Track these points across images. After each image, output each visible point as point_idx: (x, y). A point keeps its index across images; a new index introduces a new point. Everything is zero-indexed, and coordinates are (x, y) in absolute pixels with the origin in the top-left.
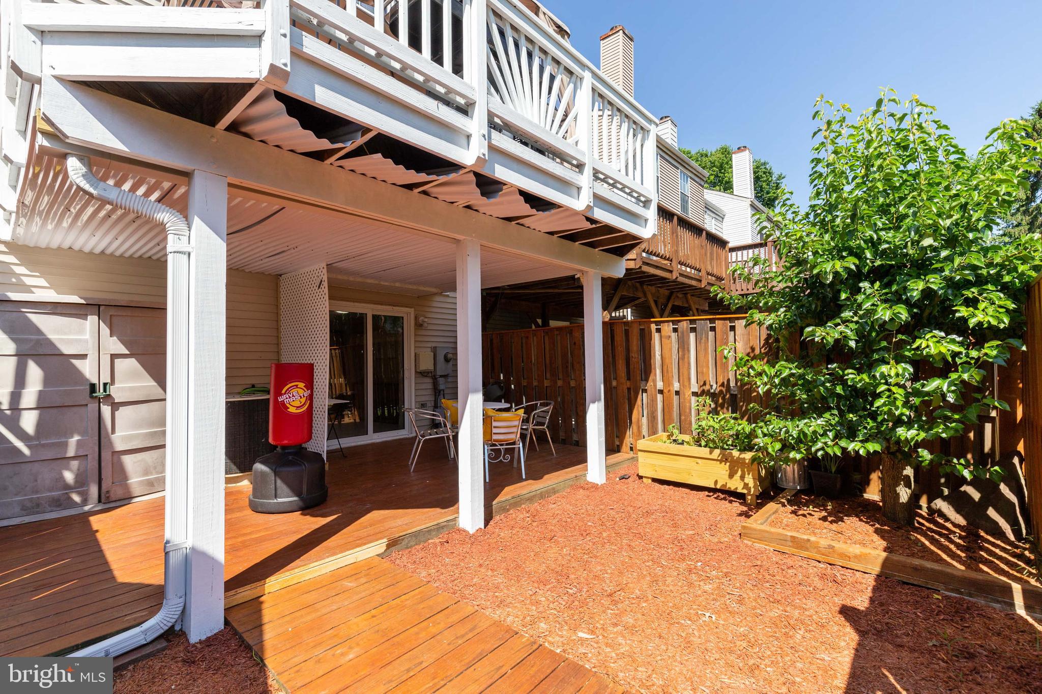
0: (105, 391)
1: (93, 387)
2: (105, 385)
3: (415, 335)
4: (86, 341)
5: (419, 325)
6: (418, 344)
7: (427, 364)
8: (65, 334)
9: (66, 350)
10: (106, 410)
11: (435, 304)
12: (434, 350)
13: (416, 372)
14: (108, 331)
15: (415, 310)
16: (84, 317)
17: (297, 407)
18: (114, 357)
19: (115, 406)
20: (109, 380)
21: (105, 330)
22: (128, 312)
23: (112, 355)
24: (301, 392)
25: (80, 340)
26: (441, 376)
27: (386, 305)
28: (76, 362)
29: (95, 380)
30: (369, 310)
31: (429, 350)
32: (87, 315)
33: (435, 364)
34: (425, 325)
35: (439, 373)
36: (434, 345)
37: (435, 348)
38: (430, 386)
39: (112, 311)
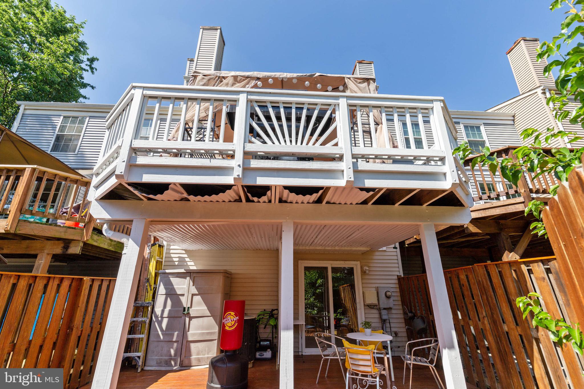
0: (188, 311)
1: (184, 308)
2: (188, 308)
3: (362, 279)
4: (185, 288)
5: (363, 273)
6: (365, 285)
7: (372, 299)
8: (179, 285)
9: (179, 292)
10: (187, 319)
11: (375, 257)
12: (377, 289)
13: (364, 305)
14: (192, 283)
15: (361, 263)
16: (185, 278)
17: (230, 327)
18: (193, 295)
19: (191, 318)
20: (189, 306)
21: (191, 283)
22: (200, 275)
23: (192, 294)
24: (232, 317)
25: (182, 288)
26: (385, 309)
27: (340, 260)
28: (180, 297)
29: (185, 306)
30: (329, 265)
31: (374, 289)
32: (186, 277)
33: (378, 300)
34: (367, 272)
35: (382, 306)
36: (377, 285)
37: (377, 287)
38: (377, 316)
39: (195, 275)
